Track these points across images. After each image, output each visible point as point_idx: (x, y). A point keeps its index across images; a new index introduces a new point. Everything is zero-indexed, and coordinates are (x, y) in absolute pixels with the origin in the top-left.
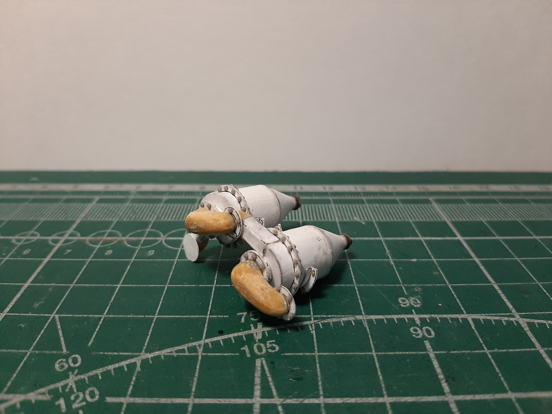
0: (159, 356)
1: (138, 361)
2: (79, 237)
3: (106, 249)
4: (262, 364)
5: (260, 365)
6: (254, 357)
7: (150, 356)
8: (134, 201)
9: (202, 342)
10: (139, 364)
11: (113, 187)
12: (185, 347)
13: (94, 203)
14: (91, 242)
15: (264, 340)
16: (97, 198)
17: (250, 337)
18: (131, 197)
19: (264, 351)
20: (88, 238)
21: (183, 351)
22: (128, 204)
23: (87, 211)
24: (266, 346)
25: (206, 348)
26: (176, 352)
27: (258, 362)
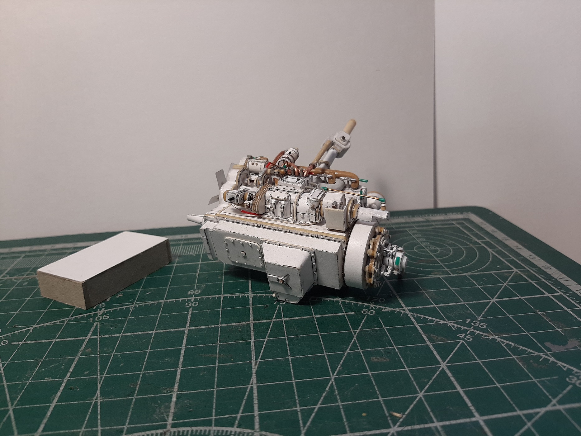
0: (43, 326)
1: (31, 329)
2: (8, 277)
3: (24, 282)
4: (97, 325)
5: (96, 324)
6: (94, 321)
7: (38, 326)
8: (48, 255)
9: (68, 319)
10: (31, 330)
11: (35, 248)
12: (58, 321)
13: (21, 258)
14: (15, 279)
15: (102, 315)
16: (23, 255)
17: (96, 315)
18: (47, 253)
19: (101, 319)
20: (14, 278)
21: (57, 323)
22: (43, 257)
23: (15, 263)
24: (102, 317)
25: (70, 321)
26: (53, 323)
27: (95, 324)
